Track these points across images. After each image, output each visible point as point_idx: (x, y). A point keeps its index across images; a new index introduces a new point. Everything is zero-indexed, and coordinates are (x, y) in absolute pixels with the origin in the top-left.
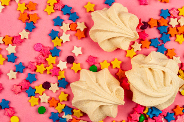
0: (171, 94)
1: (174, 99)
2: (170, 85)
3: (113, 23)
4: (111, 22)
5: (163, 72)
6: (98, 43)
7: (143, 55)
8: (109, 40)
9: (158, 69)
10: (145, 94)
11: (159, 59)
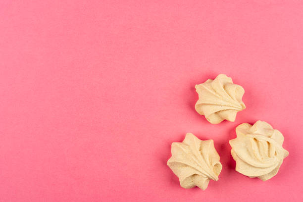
0: (275, 165)
1: (278, 171)
2: (274, 156)
3: (219, 97)
4: (218, 95)
5: (268, 143)
6: (204, 116)
7: (248, 124)
8: (216, 113)
9: (263, 140)
10: (249, 165)
11: (265, 129)
